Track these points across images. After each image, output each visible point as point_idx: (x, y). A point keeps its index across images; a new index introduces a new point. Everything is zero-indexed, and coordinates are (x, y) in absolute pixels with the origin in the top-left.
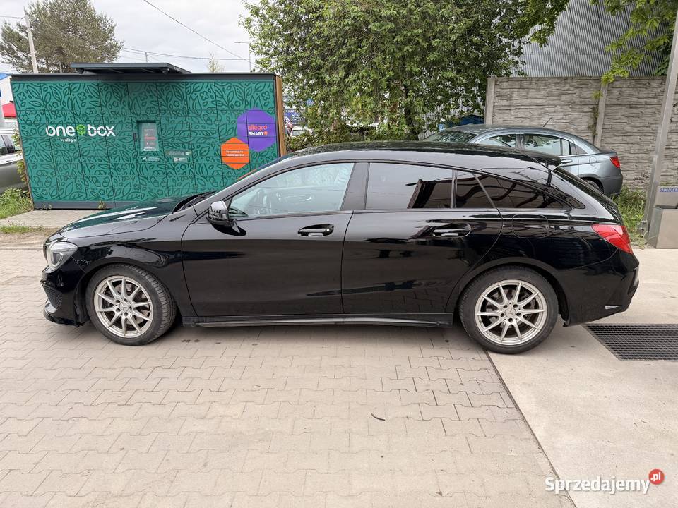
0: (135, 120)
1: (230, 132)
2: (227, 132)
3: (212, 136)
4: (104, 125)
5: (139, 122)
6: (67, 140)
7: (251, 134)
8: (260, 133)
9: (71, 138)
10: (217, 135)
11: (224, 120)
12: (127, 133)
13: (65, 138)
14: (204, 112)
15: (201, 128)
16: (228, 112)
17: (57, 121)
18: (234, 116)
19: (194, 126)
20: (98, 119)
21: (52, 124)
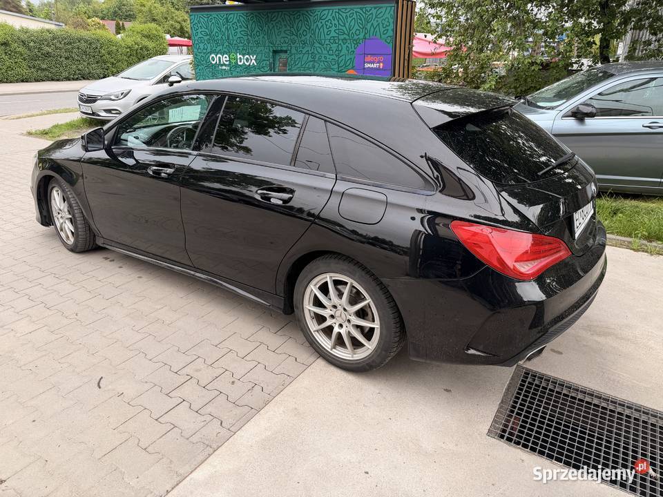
0: (271, 50)
1: (348, 63)
2: (346, 63)
3: (332, 67)
4: (249, 54)
5: (275, 52)
6: (224, 67)
7: (367, 65)
8: (375, 66)
9: (225, 65)
10: (336, 66)
11: (344, 51)
12: (265, 62)
13: (222, 65)
14: (327, 42)
15: (323, 59)
16: (349, 41)
17: (218, 49)
18: (353, 45)
19: (317, 56)
20: (245, 48)
21: (214, 53)
